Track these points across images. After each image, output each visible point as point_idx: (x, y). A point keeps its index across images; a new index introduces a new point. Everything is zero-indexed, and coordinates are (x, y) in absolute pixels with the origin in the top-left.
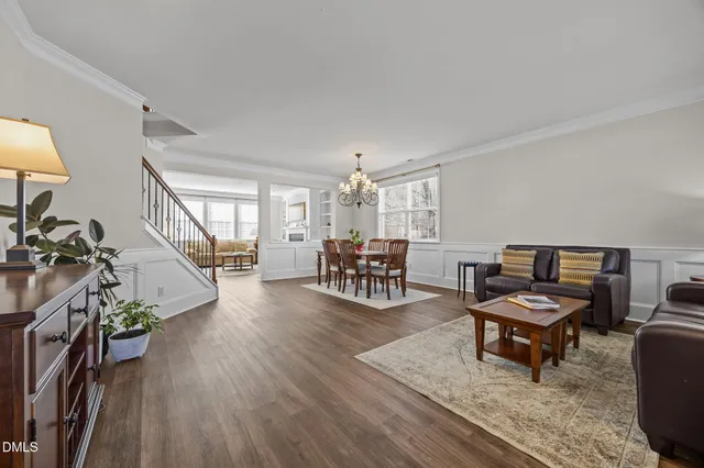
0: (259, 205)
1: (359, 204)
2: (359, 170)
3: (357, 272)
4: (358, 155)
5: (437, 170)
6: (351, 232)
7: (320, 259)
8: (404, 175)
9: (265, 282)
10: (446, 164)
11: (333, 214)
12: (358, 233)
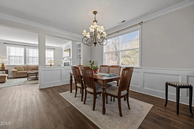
0: (39, 49)
1: (95, 43)
2: (95, 21)
3: (95, 90)
4: (95, 13)
5: (140, 26)
6: (90, 62)
7: (71, 77)
8: (118, 32)
9: (41, 89)
10: (146, 22)
11: (82, 54)
12: (93, 62)
